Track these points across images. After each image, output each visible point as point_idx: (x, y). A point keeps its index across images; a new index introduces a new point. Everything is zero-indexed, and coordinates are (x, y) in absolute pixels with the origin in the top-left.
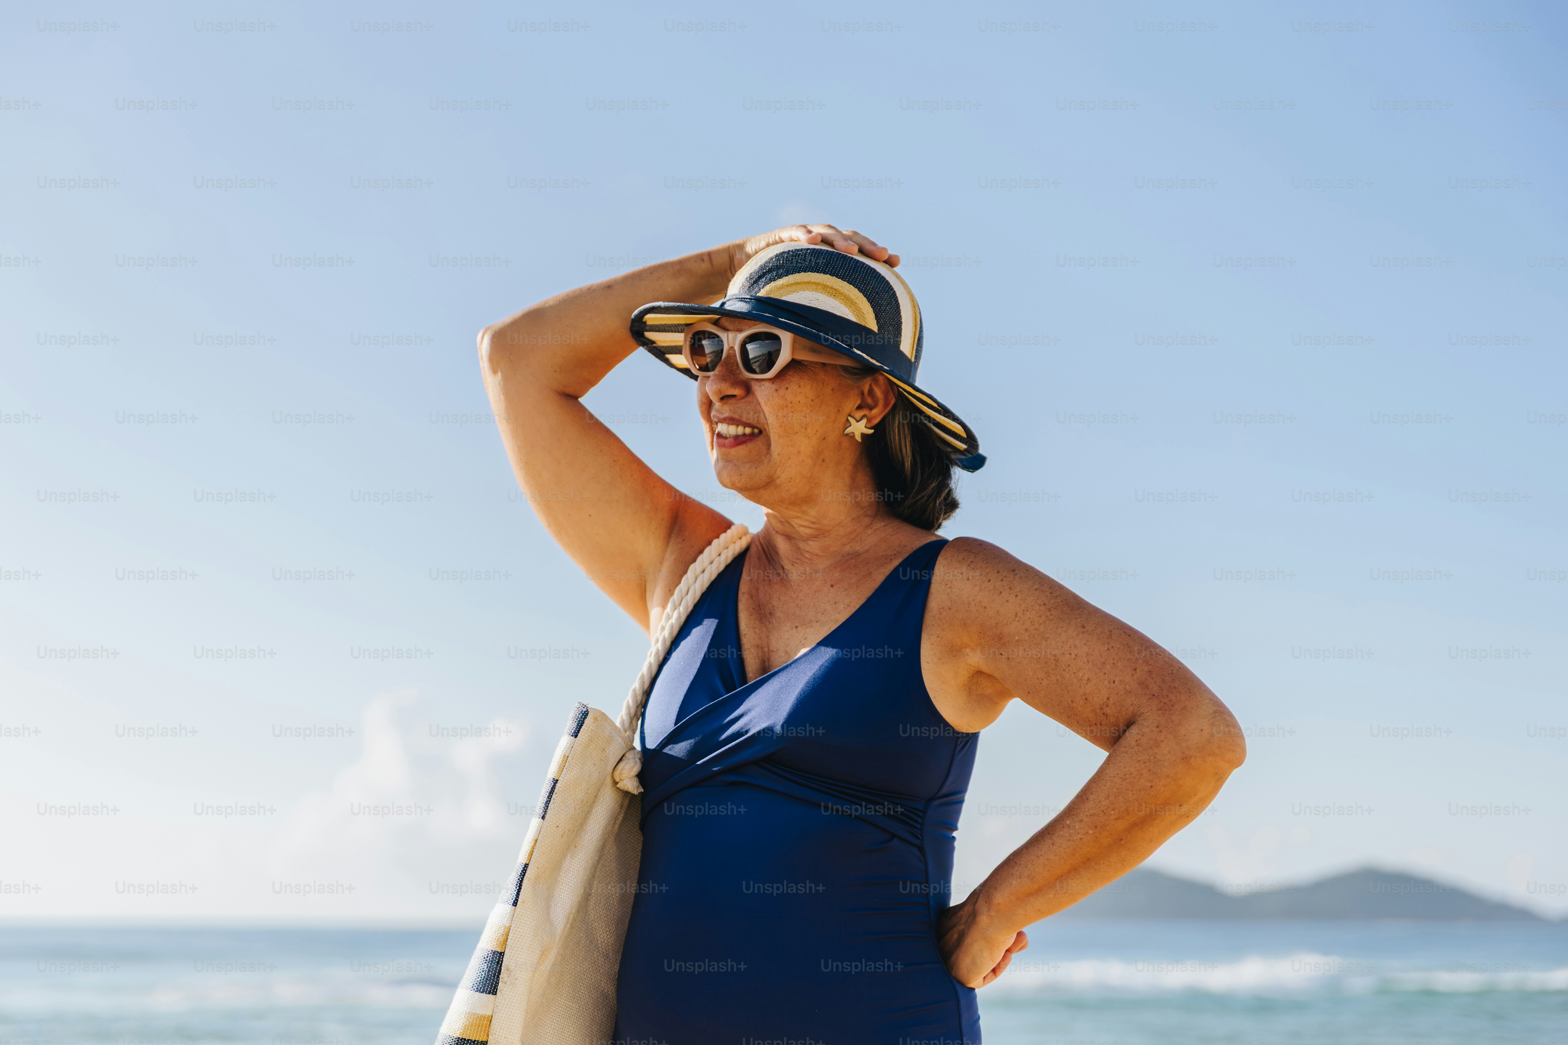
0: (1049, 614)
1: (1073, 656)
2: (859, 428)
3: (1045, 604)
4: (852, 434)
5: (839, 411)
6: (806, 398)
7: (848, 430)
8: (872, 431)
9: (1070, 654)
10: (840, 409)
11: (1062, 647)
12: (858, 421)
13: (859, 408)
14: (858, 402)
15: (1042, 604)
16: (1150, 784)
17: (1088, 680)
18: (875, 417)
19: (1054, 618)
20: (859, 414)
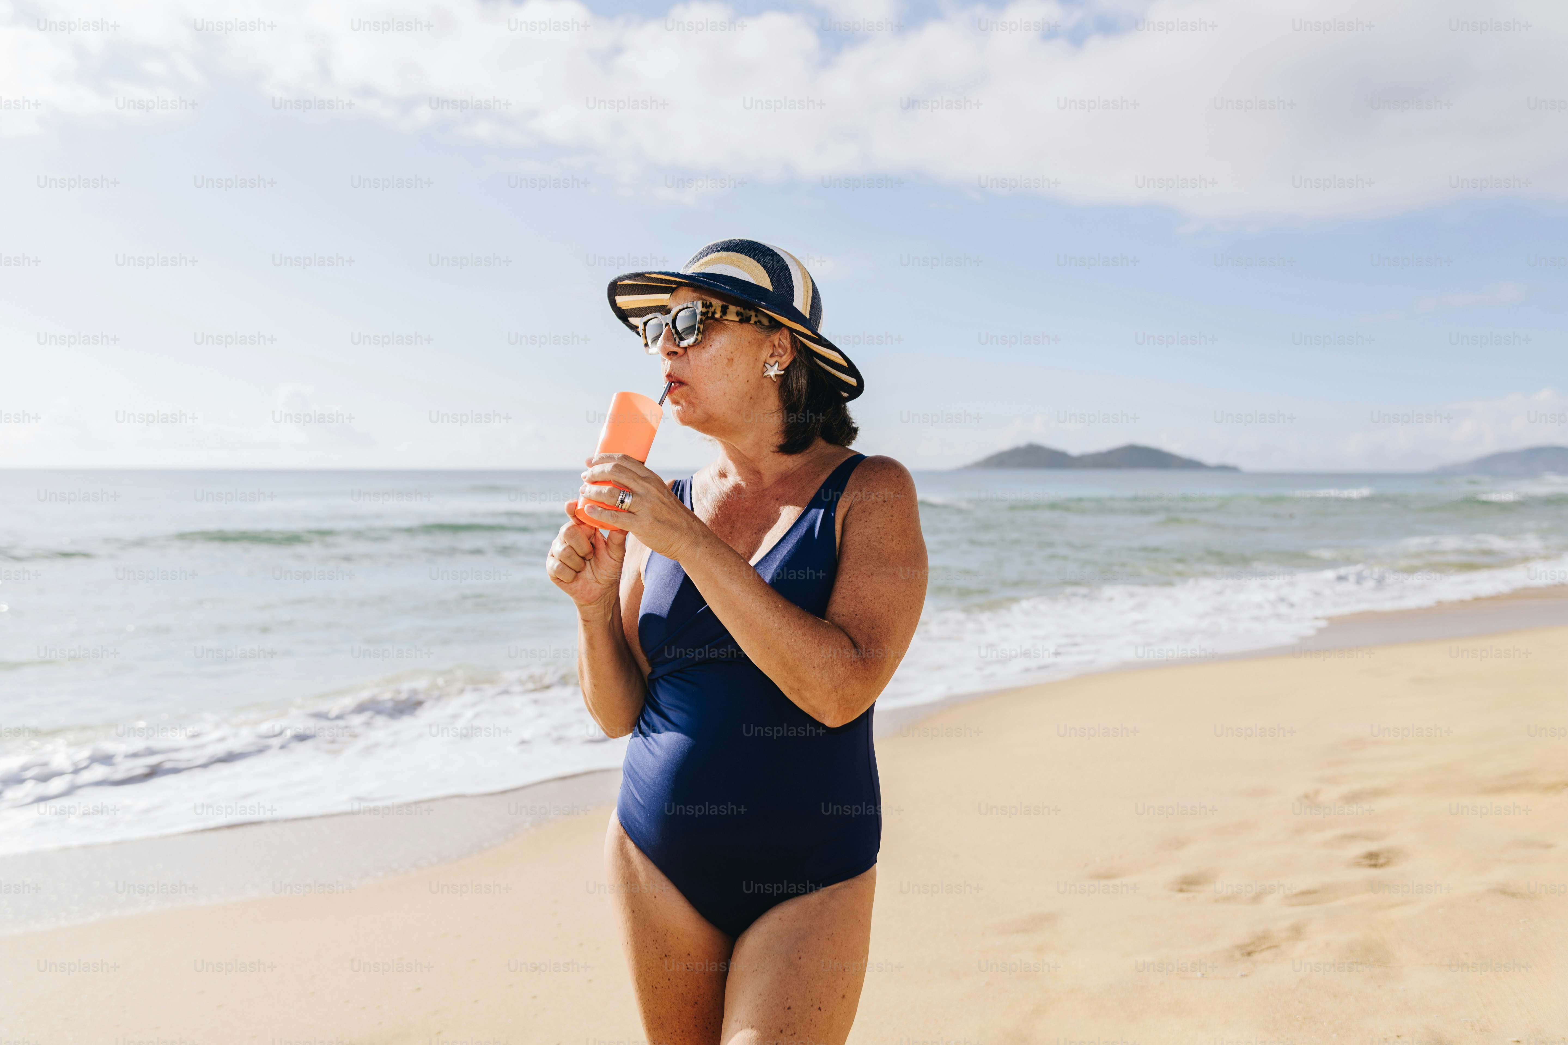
0: (865, 547)
1: (850, 580)
2: (774, 371)
3: (869, 541)
4: (769, 376)
5: (756, 359)
6: (726, 351)
7: (766, 374)
8: (783, 372)
9: (850, 577)
10: (757, 358)
11: (850, 570)
12: (772, 366)
13: (772, 356)
14: (771, 352)
15: (869, 539)
16: (815, 666)
17: (844, 597)
18: (785, 362)
19: (864, 553)
20: (772, 361)
